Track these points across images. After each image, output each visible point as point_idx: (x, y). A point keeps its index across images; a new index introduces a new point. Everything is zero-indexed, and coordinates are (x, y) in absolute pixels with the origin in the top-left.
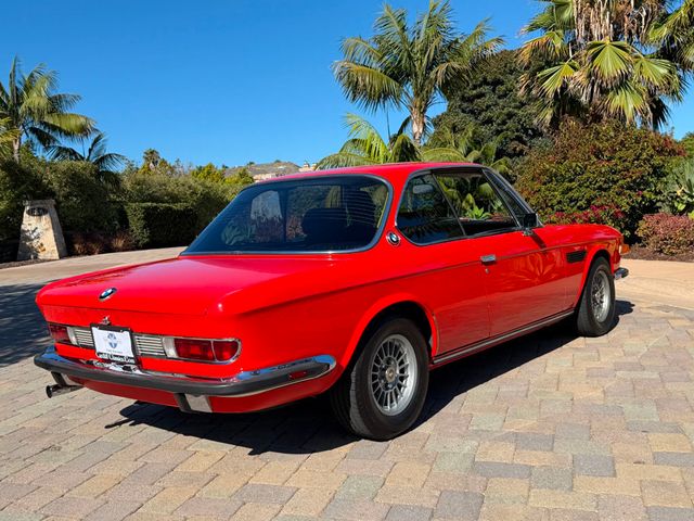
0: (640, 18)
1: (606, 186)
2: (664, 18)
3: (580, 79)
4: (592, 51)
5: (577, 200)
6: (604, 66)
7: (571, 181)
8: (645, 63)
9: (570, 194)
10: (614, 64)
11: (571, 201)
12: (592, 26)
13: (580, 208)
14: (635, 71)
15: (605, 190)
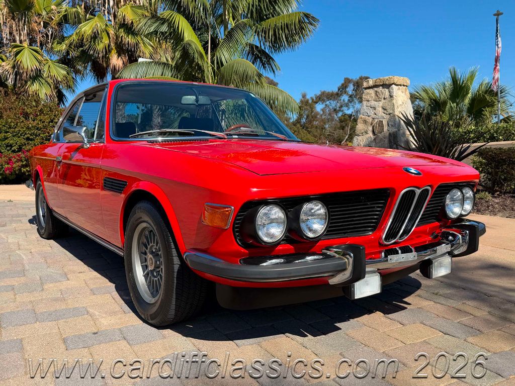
0: (47, 36)
1: (31, 137)
2: (63, 39)
3: (7, 68)
4: (15, 50)
5: (11, 146)
6: (24, 60)
7: (6, 132)
8: (52, 66)
9: (7, 141)
10: (31, 61)
11: (7, 146)
12: (15, 33)
13: (14, 151)
14: (46, 69)
15: (31, 140)
